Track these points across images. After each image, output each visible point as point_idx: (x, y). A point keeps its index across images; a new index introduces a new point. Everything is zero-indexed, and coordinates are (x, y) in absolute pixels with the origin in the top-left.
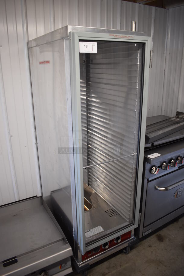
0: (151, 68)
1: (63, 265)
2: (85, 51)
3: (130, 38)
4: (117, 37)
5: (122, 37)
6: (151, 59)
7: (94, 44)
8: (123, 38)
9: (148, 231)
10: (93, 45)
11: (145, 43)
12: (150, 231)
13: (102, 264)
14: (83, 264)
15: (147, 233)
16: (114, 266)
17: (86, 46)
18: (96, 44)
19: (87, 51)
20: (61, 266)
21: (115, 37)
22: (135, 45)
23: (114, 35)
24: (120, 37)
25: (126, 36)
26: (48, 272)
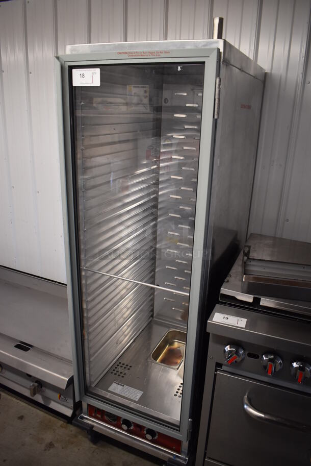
1: (62, 397)
3: (162, 55)
5: (144, 56)
6: (217, 97)
7: (95, 72)
10: (93, 74)
11: (204, 63)
13: (127, 453)
14: (90, 422)
18: (98, 70)
20: (60, 396)
21: (129, 56)
22: (179, 67)
23: (126, 53)
24: (140, 54)
25: (153, 53)
26: (43, 388)
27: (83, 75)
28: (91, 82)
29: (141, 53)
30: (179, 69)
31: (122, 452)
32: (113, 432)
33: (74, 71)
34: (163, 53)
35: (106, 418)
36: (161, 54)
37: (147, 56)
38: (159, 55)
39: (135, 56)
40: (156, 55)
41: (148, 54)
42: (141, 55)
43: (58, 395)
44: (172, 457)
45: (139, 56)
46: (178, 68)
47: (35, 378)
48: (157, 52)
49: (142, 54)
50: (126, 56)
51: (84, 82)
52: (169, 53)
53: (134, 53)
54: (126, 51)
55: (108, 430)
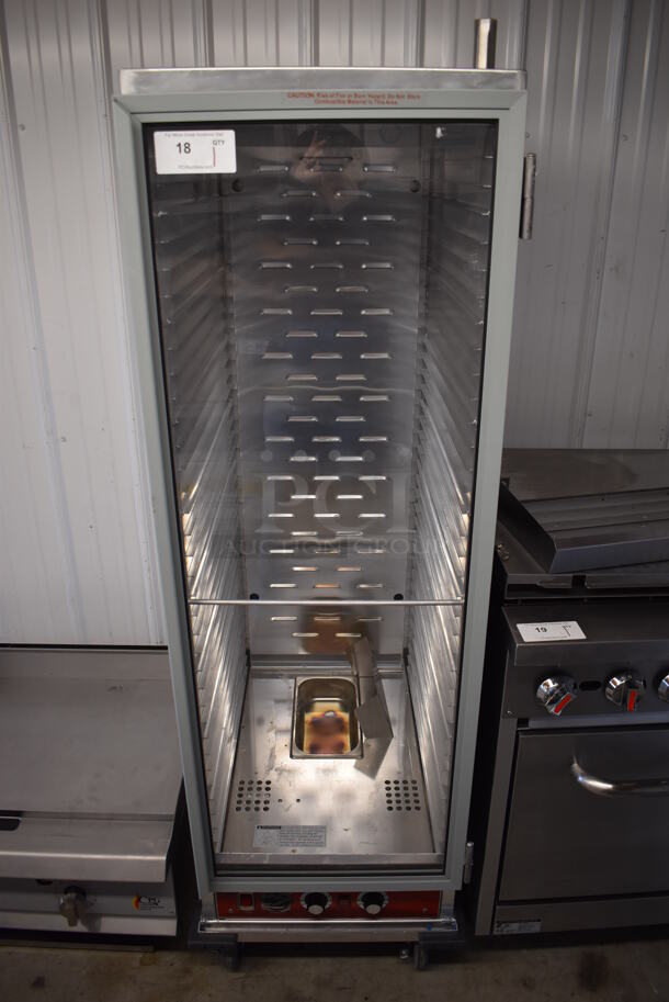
0: (530, 237)
1: (144, 900)
2: (180, 167)
3: (401, 103)
4: (327, 102)
5: (357, 102)
6: (528, 195)
7: (220, 138)
8: (360, 106)
9: (520, 921)
10: (215, 143)
11: (494, 123)
12: (536, 928)
13: (311, 961)
14: (223, 930)
15: (515, 928)
16: (345, 988)
17: (183, 148)
18: (229, 136)
19: (187, 167)
20: (138, 900)
21: (317, 102)
22: (439, 131)
23: (311, 95)
24: (346, 99)
25: (378, 97)
26: (90, 898)
27: (187, 146)
28: (211, 163)
29: (349, 96)
30: (439, 132)
31: (300, 961)
32: (284, 930)
33: (159, 136)
34: (403, 97)
35: (264, 906)
36: (398, 100)
37: (364, 102)
38: (392, 103)
39: (333, 102)
40: (388, 103)
41: (367, 98)
42: (349, 102)
43: (134, 899)
44: (422, 929)
45: (344, 102)
46: (435, 132)
47: (61, 882)
48: (390, 96)
49: (353, 99)
50: (310, 103)
51: (190, 165)
52: (419, 97)
53: (332, 96)
54: (311, 91)
55: (269, 930)
